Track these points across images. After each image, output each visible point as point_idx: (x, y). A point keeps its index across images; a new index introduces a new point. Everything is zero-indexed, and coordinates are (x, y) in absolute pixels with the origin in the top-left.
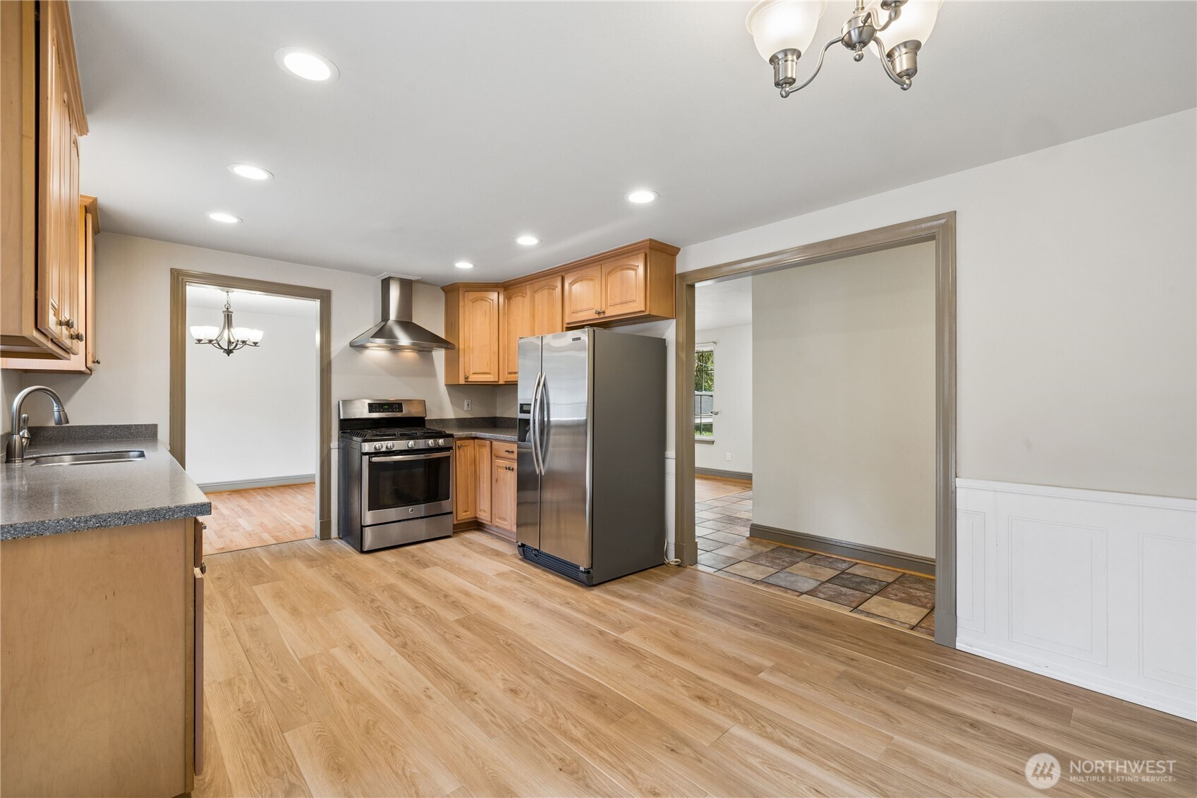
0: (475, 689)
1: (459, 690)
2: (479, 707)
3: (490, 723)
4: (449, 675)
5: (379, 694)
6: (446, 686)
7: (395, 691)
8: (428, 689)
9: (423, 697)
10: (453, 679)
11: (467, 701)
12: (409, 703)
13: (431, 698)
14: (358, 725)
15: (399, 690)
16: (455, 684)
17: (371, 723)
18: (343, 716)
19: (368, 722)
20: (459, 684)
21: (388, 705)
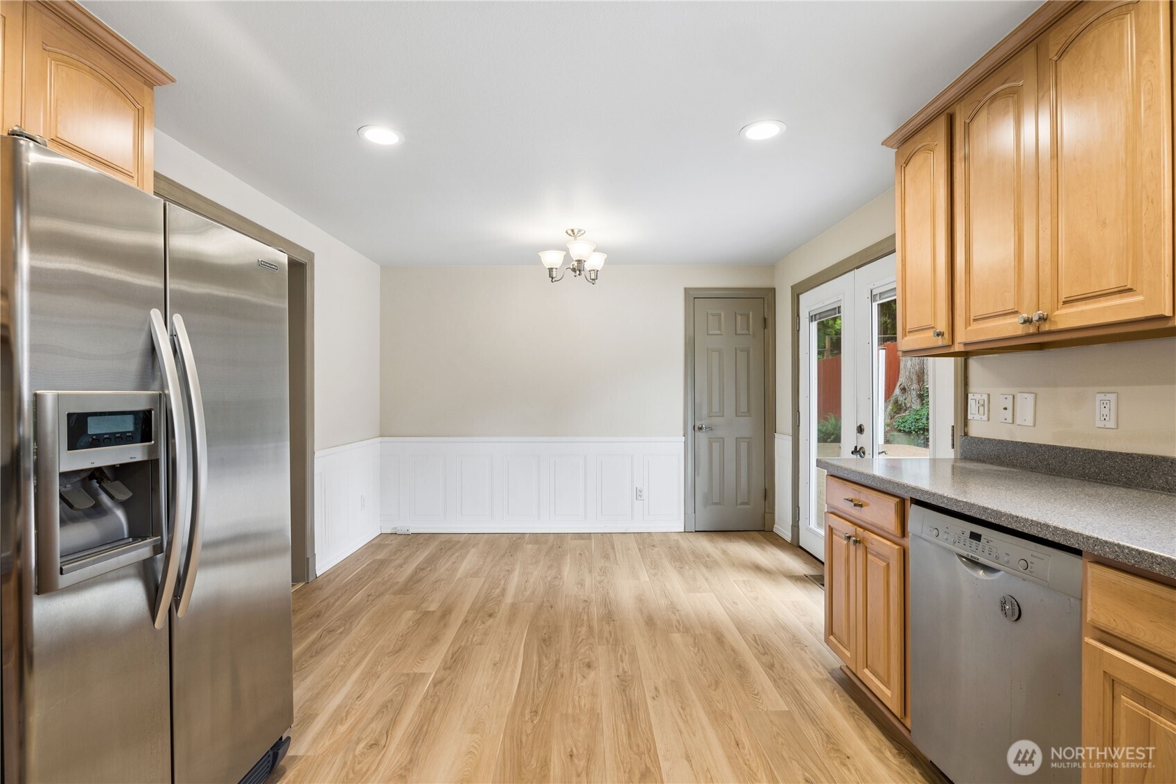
0: (615, 680)
1: (628, 686)
2: (626, 666)
3: (627, 651)
4: (625, 703)
5: (700, 713)
6: (636, 694)
7: (684, 709)
8: (653, 698)
9: (661, 691)
10: (624, 698)
11: (630, 673)
12: (676, 691)
13: (656, 689)
14: (724, 691)
15: (680, 709)
16: (627, 692)
17: (713, 688)
18: (736, 704)
19: (715, 690)
20: (624, 691)
21: (694, 697)
